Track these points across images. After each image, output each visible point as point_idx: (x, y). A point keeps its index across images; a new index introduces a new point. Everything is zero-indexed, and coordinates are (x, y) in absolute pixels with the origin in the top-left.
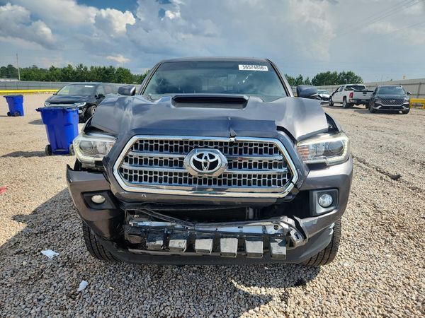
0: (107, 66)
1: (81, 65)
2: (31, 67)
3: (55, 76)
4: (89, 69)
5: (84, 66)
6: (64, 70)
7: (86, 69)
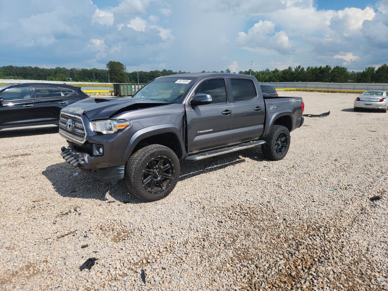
0: (324, 66)
1: (299, 67)
2: (265, 70)
3: (276, 77)
4: (305, 70)
5: (301, 67)
6: (284, 72)
7: (303, 69)
